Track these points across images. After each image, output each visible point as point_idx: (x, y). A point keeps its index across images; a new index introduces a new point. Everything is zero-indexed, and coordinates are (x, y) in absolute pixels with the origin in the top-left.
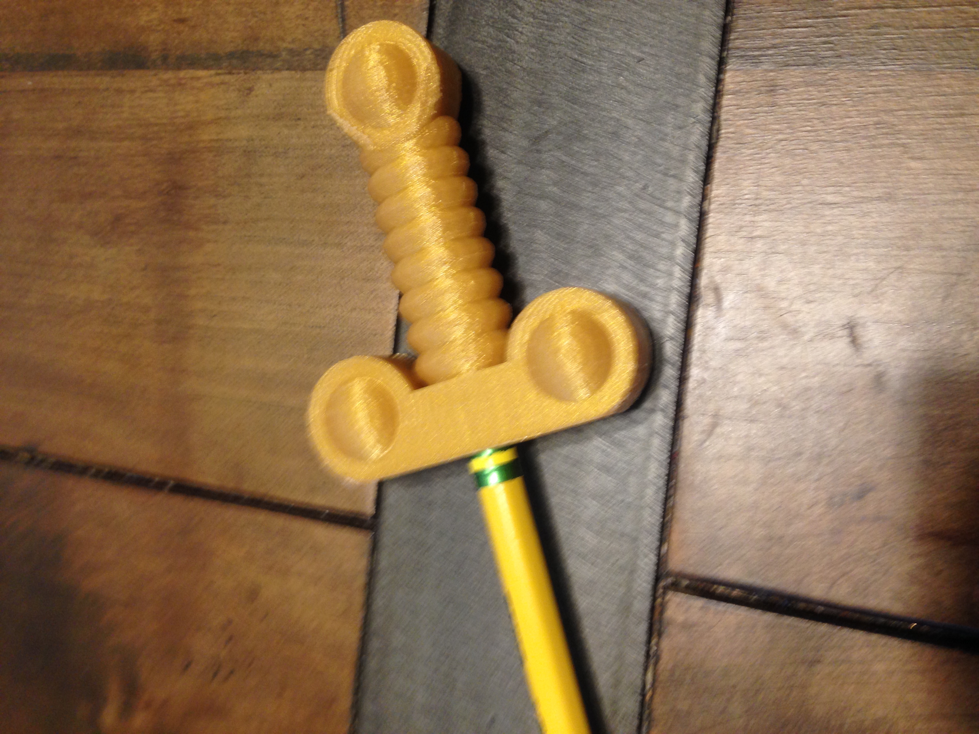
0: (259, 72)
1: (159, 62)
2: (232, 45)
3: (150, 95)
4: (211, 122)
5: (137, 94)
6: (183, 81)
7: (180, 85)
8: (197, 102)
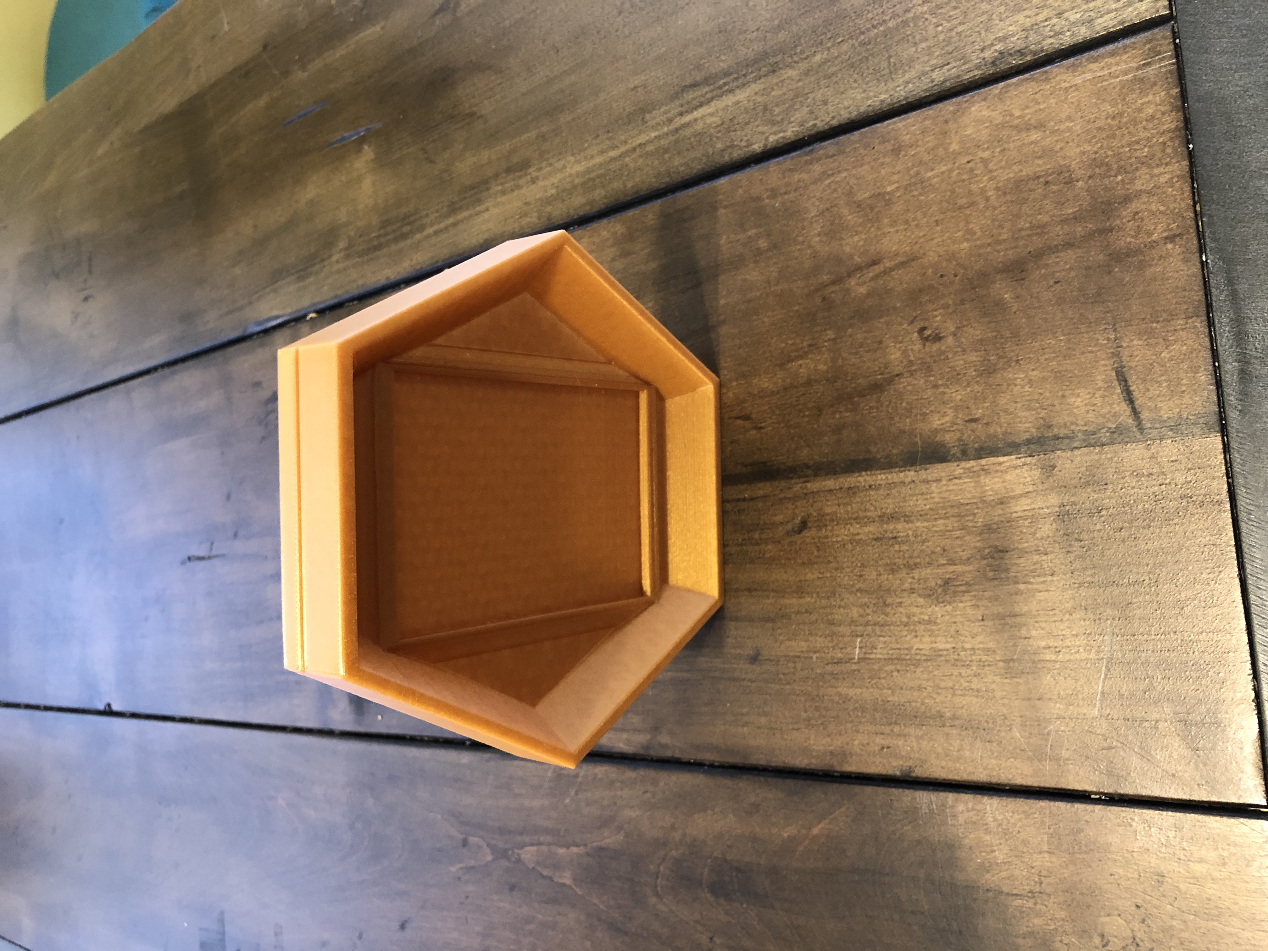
0: (1059, 452)
1: (959, 455)
2: (1027, 434)
3: (957, 481)
4: (1021, 496)
5: (944, 482)
6: (986, 468)
7: (985, 470)
8: (1003, 482)
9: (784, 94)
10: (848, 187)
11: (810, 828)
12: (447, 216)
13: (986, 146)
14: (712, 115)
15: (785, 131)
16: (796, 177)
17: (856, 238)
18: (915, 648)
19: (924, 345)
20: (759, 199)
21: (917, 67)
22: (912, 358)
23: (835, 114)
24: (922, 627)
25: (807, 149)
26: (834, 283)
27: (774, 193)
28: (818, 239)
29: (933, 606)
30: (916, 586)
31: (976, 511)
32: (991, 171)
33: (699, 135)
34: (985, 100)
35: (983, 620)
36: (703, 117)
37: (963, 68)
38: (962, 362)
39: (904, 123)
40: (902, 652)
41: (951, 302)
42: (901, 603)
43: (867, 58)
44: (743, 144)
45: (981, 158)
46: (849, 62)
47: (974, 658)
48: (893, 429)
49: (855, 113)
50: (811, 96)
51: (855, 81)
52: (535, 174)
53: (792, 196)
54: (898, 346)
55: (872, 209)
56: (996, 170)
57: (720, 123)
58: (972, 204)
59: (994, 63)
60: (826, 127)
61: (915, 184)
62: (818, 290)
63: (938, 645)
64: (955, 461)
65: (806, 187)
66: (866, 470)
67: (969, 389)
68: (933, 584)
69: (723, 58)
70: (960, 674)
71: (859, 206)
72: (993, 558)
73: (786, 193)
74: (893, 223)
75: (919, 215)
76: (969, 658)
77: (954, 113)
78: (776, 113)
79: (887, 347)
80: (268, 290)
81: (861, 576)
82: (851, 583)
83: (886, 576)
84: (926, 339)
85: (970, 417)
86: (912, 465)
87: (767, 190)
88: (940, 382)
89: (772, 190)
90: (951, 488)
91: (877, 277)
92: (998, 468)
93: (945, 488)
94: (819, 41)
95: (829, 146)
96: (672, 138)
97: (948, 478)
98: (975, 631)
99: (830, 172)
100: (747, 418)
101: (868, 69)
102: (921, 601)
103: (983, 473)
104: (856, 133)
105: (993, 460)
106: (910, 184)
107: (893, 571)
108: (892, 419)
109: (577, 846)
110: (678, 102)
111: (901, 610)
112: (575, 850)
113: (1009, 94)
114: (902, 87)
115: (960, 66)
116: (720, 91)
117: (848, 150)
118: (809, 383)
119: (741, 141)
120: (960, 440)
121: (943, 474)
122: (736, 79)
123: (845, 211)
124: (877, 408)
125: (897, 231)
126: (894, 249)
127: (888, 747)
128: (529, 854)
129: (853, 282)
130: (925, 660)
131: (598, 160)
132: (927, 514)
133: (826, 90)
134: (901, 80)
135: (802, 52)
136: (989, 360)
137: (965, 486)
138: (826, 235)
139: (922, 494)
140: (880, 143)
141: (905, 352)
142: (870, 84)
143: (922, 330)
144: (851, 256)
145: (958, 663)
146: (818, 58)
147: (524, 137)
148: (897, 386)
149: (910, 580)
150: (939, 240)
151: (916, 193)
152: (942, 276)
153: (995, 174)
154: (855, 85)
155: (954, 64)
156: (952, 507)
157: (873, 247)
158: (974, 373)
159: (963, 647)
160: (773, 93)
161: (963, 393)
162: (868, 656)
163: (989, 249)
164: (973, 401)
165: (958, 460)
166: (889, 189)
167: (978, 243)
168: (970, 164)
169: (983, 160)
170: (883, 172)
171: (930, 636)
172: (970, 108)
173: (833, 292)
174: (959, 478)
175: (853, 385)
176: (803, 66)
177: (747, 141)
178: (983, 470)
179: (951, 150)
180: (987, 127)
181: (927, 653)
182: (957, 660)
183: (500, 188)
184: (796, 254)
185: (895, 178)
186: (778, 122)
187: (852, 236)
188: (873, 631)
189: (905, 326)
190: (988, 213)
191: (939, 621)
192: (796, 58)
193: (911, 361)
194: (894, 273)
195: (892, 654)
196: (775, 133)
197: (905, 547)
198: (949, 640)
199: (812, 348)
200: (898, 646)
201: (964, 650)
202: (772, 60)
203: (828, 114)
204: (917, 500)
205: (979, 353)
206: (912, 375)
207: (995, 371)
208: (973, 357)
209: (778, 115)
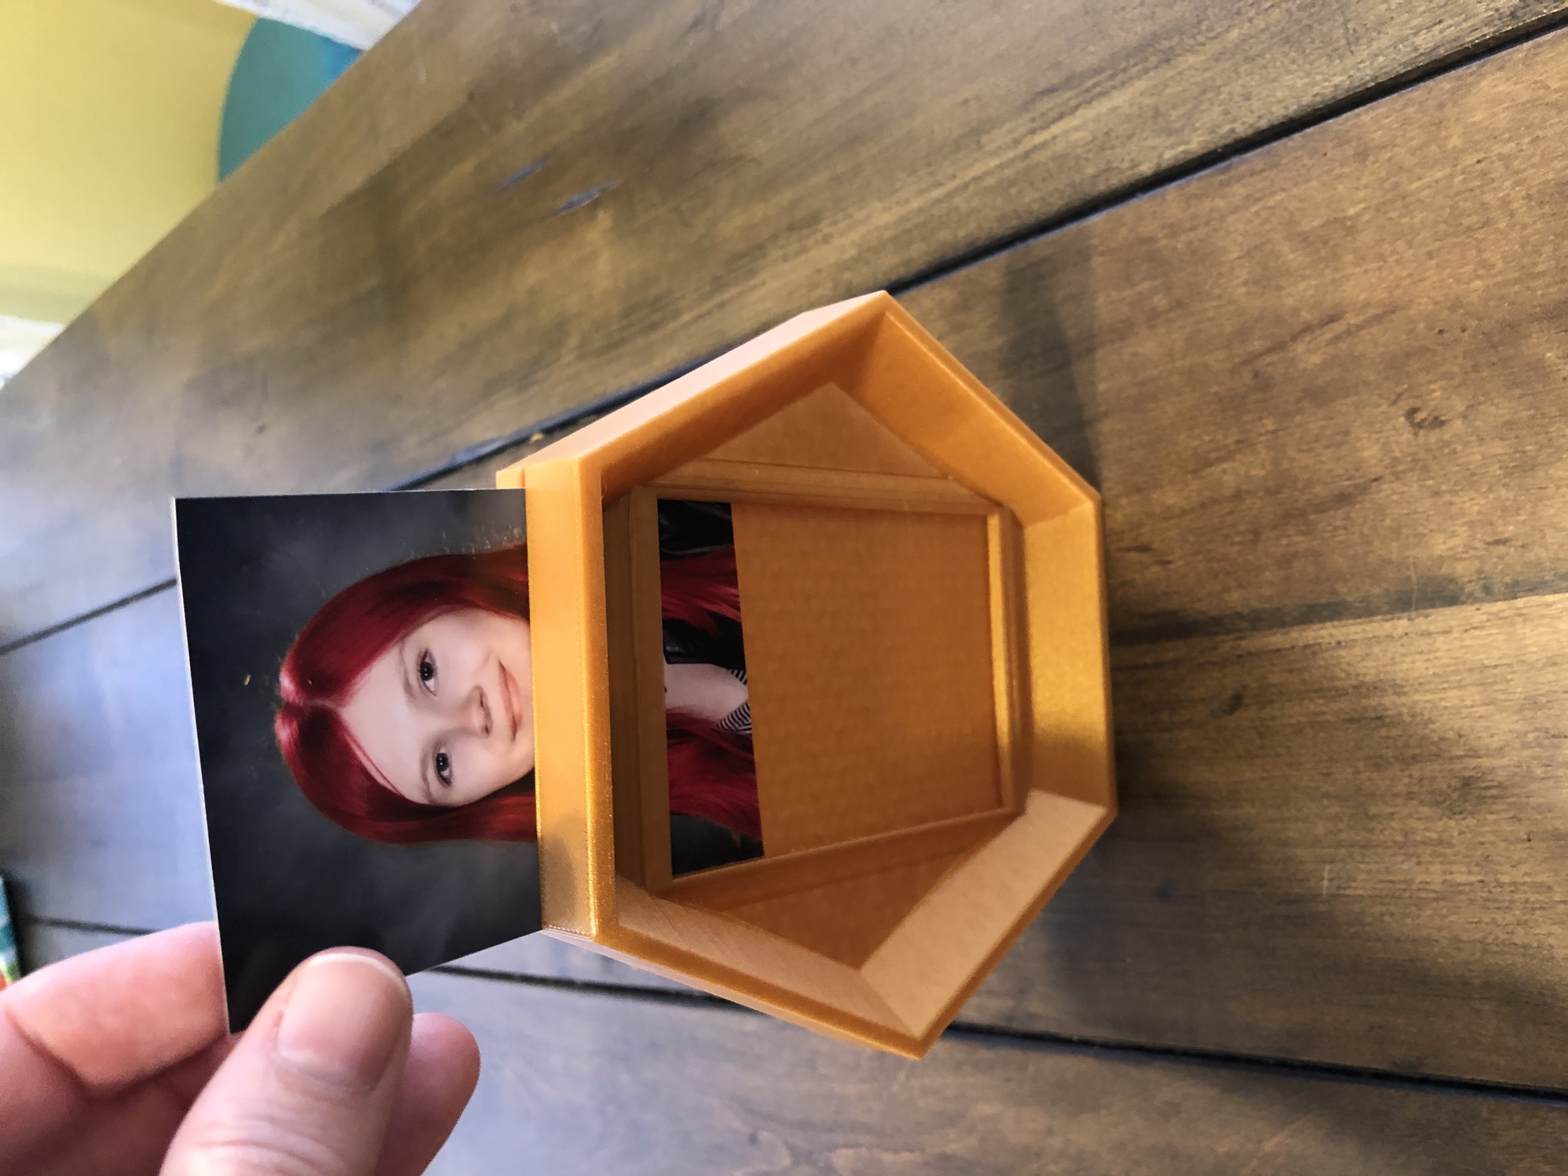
9: (1185, 90)
10: (1286, 214)
11: (1259, 1142)
12: (711, 294)
13: (1506, 136)
14: (1077, 129)
15: (1187, 143)
16: (1206, 205)
17: (1302, 286)
18: (1418, 880)
19: (1416, 435)
20: (1151, 240)
21: (1390, 31)
22: (1397, 454)
23: (1263, 112)
24: (1429, 850)
25: (1222, 165)
26: (1270, 351)
27: (1174, 230)
28: (1243, 290)
29: (1445, 820)
30: (1416, 789)
31: (1509, 677)
32: (1517, 172)
33: (1061, 159)
34: (1501, 68)
35: (1529, 840)
36: (1065, 133)
37: (1465, 25)
38: (1478, 457)
39: (1372, 114)
40: (1397, 886)
41: (1456, 369)
42: (1392, 814)
43: (1310, 27)
44: (1125, 165)
45: (1500, 154)
46: (1284, 35)
47: (1516, 896)
48: (1371, 558)
49: (1295, 107)
50: (1225, 89)
51: (1293, 62)
52: (826, 231)
53: (1202, 232)
54: (1374, 436)
55: (1325, 242)
56: (1525, 170)
57: (1090, 138)
58: (1487, 223)
59: (1513, 15)
60: (1250, 132)
61: (1392, 201)
62: (1247, 362)
63: (1454, 876)
64: (1473, 603)
65: (1223, 218)
66: (1331, 619)
67: (1491, 496)
68: (1444, 786)
69: (1091, 48)
70: (1494, 921)
71: (1305, 239)
72: (1540, 746)
73: (1191, 229)
74: (1360, 260)
75: (1400, 245)
76: (1508, 898)
77: (1453, 91)
78: (1173, 118)
79: (1358, 439)
80: (480, 406)
81: (1329, 774)
82: (1313, 785)
83: (1367, 774)
84: (1420, 425)
85: (1496, 538)
86: (1403, 610)
87: (1163, 227)
88: (1444, 487)
89: (1171, 226)
90: (1468, 642)
91: (1338, 338)
92: (1545, 612)
93: (1457, 643)
94: (1235, 10)
95: (1254, 158)
96: (1020, 165)
97: (1462, 628)
98: (1516, 857)
99: (1258, 195)
100: (1145, 549)
101: (1313, 42)
102: (1425, 810)
103: (1520, 619)
104: (1297, 136)
105: (1534, 599)
106: (1384, 203)
107: (1378, 767)
108: (1370, 543)
109: (911, 1151)
110: (1027, 116)
111: (1394, 824)
112: (907, 1156)
113: (1542, 57)
114: (1367, 63)
115: (1459, 24)
116: (1088, 96)
117: (1284, 161)
118: (1238, 495)
119: (1123, 160)
120: (1480, 571)
121: (1454, 623)
122: (1112, 77)
123: (1285, 247)
124: (1345, 528)
125: (1366, 271)
126: (1362, 297)
127: (1381, 1027)
128: (842, 1158)
129: (1300, 348)
130: (1435, 900)
131: (915, 204)
132: (1429, 682)
133: (1248, 78)
134: (1366, 53)
135: (1210, 29)
136: (1524, 452)
137: (1490, 639)
138: (1255, 282)
139: (1421, 653)
140: (1334, 148)
141: (1385, 446)
142: (1317, 64)
143: (1413, 411)
144: (1296, 311)
145: (1489, 904)
146: (1235, 33)
147: (813, 181)
148: (1374, 496)
149: (1406, 780)
150: (1435, 279)
151: (1394, 214)
152: (1441, 332)
153: (1522, 176)
154: (1293, 67)
155: (1450, 22)
156: (1471, 670)
157: (1330, 297)
158: (1499, 472)
159: (1497, 881)
160: (1169, 91)
161: (1482, 502)
162: (1342, 892)
163: (1517, 288)
164: (1499, 513)
165: (1476, 600)
166: (1351, 212)
167: (1499, 279)
168: (1482, 165)
169: (1501, 157)
170: (1341, 188)
171: (1441, 863)
172: (1478, 82)
173: (1269, 364)
174: (1482, 628)
175: (1307, 497)
176: (1213, 48)
177: (1132, 160)
178: (1521, 615)
179: (1450, 147)
180: (1507, 108)
181: (1438, 888)
182: (1487, 900)
183: (780, 253)
184: (1211, 313)
185: (1361, 194)
186: (1177, 131)
187: (1295, 283)
188: (1351, 855)
189: (1384, 407)
190: (1514, 235)
191: (1454, 841)
192: (1200, 39)
193: (1395, 460)
194: (1363, 333)
195: (1381, 890)
196: (1172, 147)
197: (1395, 732)
198: (1476, 869)
199: (1240, 446)
200: (1391, 878)
201: (1501, 885)
202: (1166, 44)
203: (1252, 112)
204: (1413, 662)
205: (1509, 442)
206: (1398, 478)
207: (1533, 468)
208: (1498, 448)
209: (1175, 121)
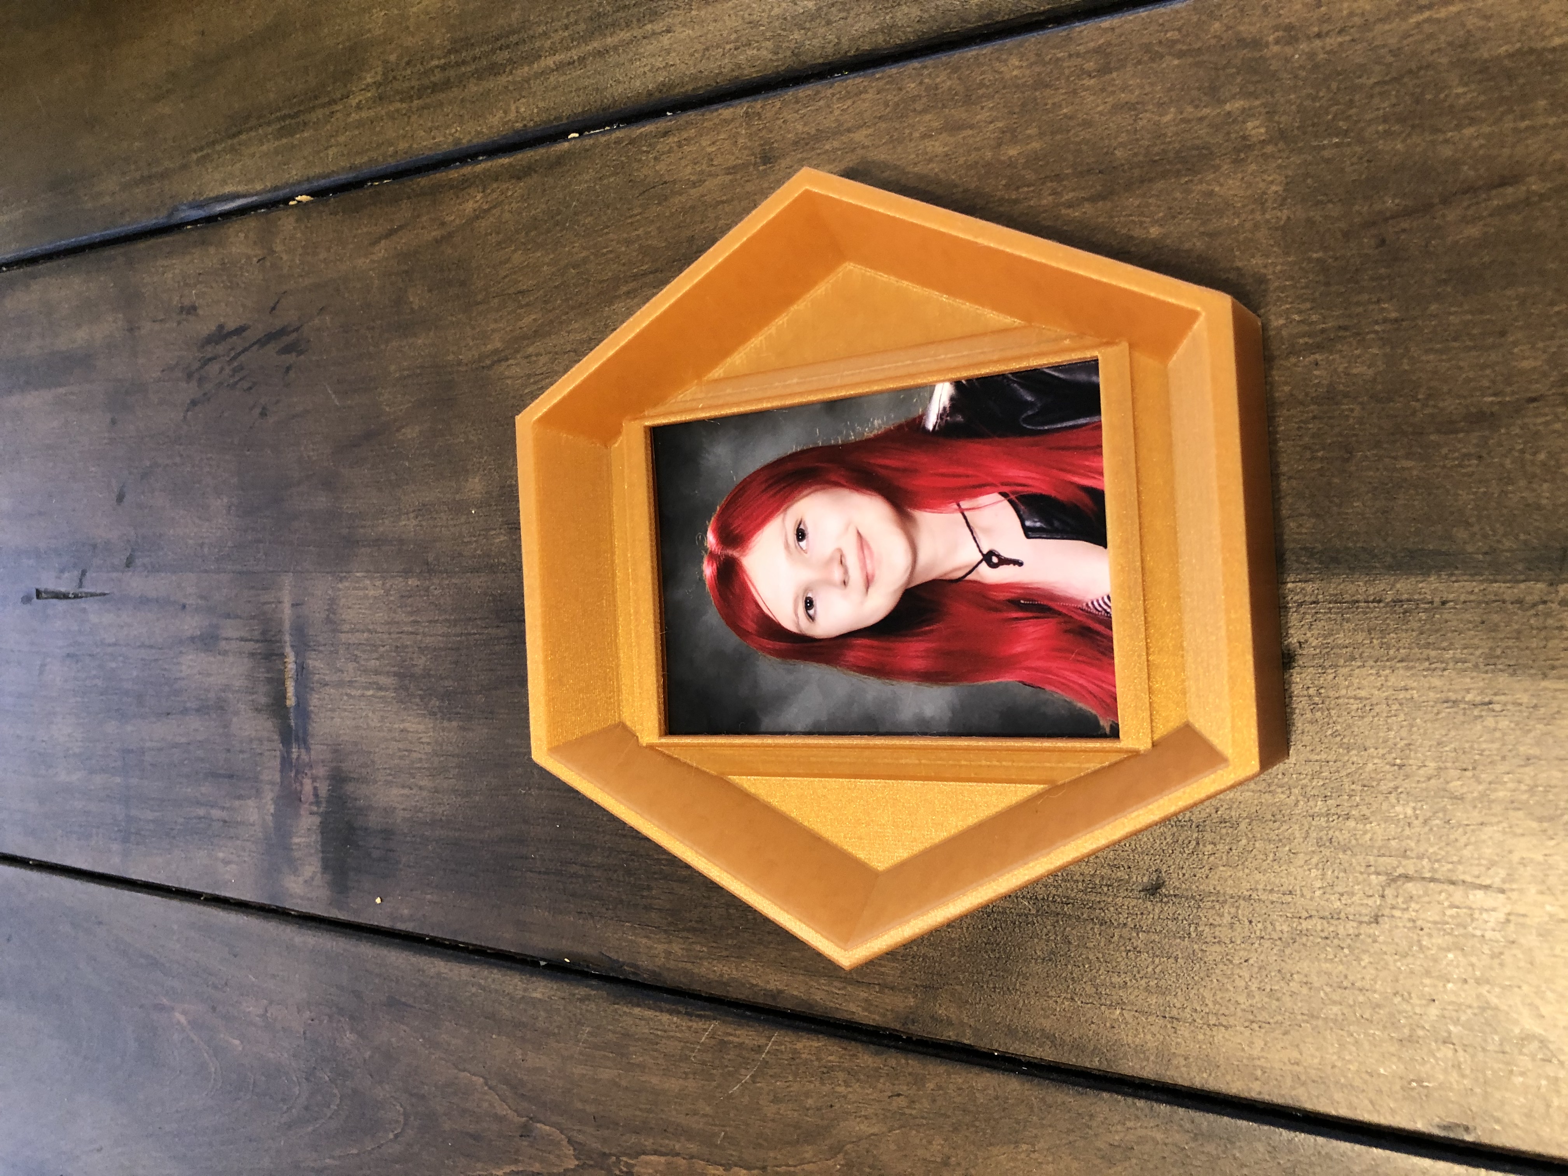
10: (1461, 33)
27: (1291, 34)
28: (1381, 127)
48: (1511, 502)
54: (1540, 343)
55: (1512, 78)
62: (1369, 224)
71: (1483, 70)
79: (1517, 344)
80: (218, 148)
112: (741, 1172)
118: (1331, 397)
123: (1450, 77)
124: (1479, 458)
125: (1566, 124)
126: (1554, 158)
144: (1455, 164)
148: (1528, 421)
149: (1512, 785)
157: (1506, 151)
162: (1398, 913)
166: (1556, 43)
173: (1404, 231)
175: (1429, 410)
187: (1459, 127)
188: (1414, 869)
194: (1548, 204)
199: (1345, 333)
